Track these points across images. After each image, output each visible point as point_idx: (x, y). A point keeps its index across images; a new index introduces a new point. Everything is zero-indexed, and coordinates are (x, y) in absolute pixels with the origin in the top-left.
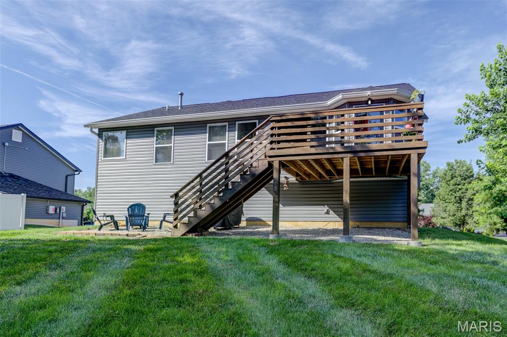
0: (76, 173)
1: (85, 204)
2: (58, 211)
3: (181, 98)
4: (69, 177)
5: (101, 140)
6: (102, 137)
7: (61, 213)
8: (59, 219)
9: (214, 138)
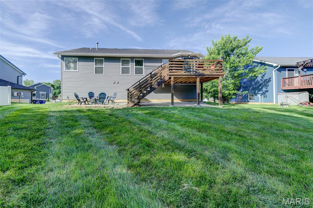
0: (23, 75)
1: (33, 91)
2: (19, 94)
3: (98, 45)
4: (19, 77)
5: (63, 61)
6: (64, 60)
7: (21, 96)
8: (20, 98)
9: (124, 64)
